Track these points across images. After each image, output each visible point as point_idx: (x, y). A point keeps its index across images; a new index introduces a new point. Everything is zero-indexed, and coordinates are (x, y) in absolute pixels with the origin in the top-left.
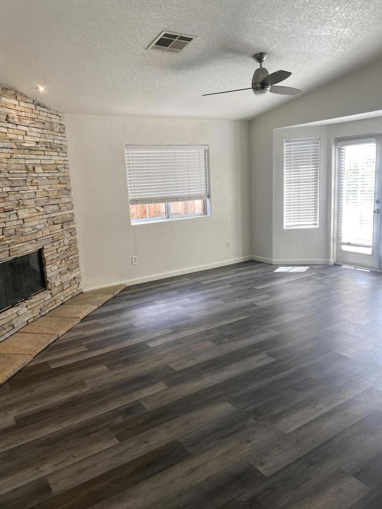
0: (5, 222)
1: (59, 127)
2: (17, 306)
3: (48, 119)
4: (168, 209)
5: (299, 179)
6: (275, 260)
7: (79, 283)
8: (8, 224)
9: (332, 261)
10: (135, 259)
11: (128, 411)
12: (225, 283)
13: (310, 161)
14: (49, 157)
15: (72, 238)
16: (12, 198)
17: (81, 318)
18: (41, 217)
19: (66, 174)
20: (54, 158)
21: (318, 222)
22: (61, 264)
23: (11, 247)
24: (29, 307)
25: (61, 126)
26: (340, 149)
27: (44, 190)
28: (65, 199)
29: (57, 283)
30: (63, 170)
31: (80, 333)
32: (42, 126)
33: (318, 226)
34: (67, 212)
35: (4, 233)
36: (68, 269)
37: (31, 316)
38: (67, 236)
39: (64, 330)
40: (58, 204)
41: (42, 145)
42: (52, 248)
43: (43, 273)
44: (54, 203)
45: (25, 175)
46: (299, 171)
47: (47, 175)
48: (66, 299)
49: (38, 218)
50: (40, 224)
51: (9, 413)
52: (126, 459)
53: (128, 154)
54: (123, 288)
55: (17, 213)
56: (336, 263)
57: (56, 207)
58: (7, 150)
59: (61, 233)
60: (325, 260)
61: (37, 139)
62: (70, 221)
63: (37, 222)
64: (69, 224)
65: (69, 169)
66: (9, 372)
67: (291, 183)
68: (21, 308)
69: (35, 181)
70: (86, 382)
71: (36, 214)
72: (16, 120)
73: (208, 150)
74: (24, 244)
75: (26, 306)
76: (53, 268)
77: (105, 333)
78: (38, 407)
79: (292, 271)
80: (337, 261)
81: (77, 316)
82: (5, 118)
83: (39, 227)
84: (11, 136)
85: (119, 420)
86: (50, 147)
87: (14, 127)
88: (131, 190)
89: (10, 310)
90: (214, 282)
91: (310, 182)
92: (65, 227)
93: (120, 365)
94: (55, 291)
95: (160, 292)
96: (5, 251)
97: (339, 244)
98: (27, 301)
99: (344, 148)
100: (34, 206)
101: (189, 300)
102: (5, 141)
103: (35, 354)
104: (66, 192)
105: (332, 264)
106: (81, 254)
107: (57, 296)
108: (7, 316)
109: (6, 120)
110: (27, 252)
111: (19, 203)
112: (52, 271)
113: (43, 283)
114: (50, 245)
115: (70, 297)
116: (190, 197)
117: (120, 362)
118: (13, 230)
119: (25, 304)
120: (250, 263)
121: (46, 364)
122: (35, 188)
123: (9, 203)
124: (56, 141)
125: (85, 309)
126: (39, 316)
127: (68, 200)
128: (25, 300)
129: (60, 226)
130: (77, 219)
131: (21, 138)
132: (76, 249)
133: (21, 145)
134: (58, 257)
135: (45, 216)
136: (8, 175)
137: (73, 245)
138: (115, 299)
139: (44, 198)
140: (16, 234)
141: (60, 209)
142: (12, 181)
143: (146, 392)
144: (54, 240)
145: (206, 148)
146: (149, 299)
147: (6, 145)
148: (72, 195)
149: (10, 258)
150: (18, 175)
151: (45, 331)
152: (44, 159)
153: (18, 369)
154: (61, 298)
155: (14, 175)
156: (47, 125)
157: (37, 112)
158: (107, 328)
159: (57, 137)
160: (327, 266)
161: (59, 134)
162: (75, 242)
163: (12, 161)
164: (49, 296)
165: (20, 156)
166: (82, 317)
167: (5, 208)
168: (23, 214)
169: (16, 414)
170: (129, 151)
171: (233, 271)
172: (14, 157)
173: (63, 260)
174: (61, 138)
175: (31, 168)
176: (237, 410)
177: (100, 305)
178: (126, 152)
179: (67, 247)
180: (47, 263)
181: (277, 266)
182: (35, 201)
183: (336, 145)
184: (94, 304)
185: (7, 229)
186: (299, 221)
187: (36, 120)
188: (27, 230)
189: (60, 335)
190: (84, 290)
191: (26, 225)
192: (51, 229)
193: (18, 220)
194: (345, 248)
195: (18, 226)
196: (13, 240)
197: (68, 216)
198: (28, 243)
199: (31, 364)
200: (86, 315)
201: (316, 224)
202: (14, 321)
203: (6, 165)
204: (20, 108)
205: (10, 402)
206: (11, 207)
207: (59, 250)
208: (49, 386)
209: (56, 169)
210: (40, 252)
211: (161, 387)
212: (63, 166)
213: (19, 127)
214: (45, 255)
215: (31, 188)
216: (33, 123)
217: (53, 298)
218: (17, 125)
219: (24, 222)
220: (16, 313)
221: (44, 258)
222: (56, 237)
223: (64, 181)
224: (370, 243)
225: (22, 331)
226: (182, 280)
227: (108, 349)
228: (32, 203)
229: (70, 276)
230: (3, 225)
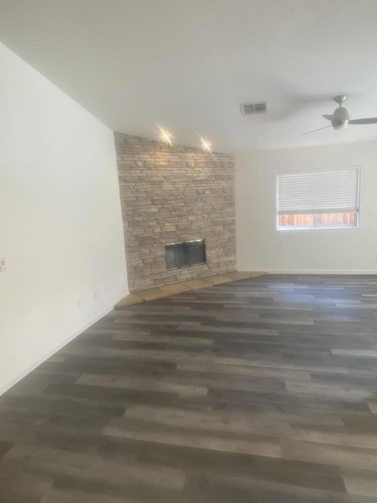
0: (178, 222)
1: (229, 164)
2: (181, 269)
3: (219, 161)
7: (234, 265)
8: (180, 223)
10: (279, 255)
14: (218, 184)
15: (232, 235)
16: (185, 209)
17: (215, 284)
18: (206, 221)
19: (231, 194)
20: (221, 184)
22: (219, 250)
23: (180, 236)
24: (190, 271)
25: (231, 164)
27: (211, 205)
28: (229, 210)
29: (215, 262)
30: (229, 192)
32: (214, 166)
34: (228, 218)
35: (177, 228)
36: (225, 254)
37: (189, 276)
38: (227, 233)
39: (200, 288)
40: (221, 213)
41: (212, 177)
42: (213, 240)
43: (204, 254)
44: (218, 212)
45: (196, 196)
48: (221, 273)
49: (204, 221)
53: (279, 178)
54: (265, 274)
55: (187, 218)
57: (219, 215)
58: (184, 182)
59: (222, 231)
61: (209, 174)
62: (231, 224)
63: (202, 223)
64: (230, 226)
68: (183, 270)
69: (204, 199)
71: (203, 219)
72: (193, 164)
73: (360, 170)
74: (191, 235)
76: (211, 252)
82: (185, 165)
83: (203, 226)
84: (188, 175)
86: (220, 178)
87: (191, 169)
89: (176, 270)
92: (226, 228)
94: (211, 266)
96: (176, 238)
98: (189, 268)
100: (201, 214)
102: (184, 178)
104: (230, 205)
106: (238, 246)
107: (213, 269)
108: (173, 272)
111: (189, 212)
112: (210, 254)
113: (203, 259)
114: (212, 238)
115: (225, 272)
118: (183, 227)
119: (187, 269)
122: (204, 203)
123: (182, 212)
124: (224, 174)
126: (197, 278)
127: (231, 211)
128: (189, 266)
129: (222, 226)
130: (237, 223)
131: (195, 175)
132: (235, 242)
133: (195, 179)
134: (217, 246)
135: (209, 220)
136: (183, 197)
137: (232, 240)
139: (210, 209)
140: (185, 229)
141: (223, 216)
142: (185, 199)
144: (215, 235)
145: (359, 168)
147: (183, 180)
148: (235, 207)
149: (179, 242)
150: (191, 196)
151: (190, 285)
152: (213, 186)
154: (216, 270)
155: (188, 196)
156: (218, 164)
159: (226, 171)
161: (228, 169)
162: (234, 237)
163: (188, 189)
164: (207, 268)
165: (193, 185)
167: (180, 214)
168: (191, 218)
170: (280, 175)
172: (190, 186)
173: (222, 248)
174: (229, 171)
178: (277, 177)
179: (226, 240)
180: (207, 248)
182: (202, 211)
184: (233, 279)
185: (179, 226)
187: (209, 163)
188: (193, 227)
189: (194, 289)
190: (238, 270)
192: (213, 228)
193: (188, 221)
195: (187, 225)
196: (182, 232)
197: (230, 221)
198: (193, 235)
200: (220, 284)
202: (178, 276)
203: (182, 191)
204: (197, 158)
207: (218, 242)
209: (223, 191)
210: (204, 241)
212: (229, 189)
213: (195, 169)
214: (206, 243)
215: (200, 203)
216: (206, 165)
217: (209, 270)
218: (193, 168)
219: (192, 223)
220: (180, 272)
221: (205, 245)
222: (217, 233)
223: (229, 199)
228: (200, 212)
229: (226, 259)
230: (177, 224)
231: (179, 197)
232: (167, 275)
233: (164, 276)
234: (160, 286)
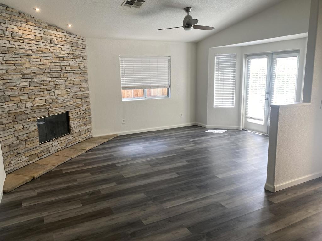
0: (47, 96)
1: (82, 45)
2: (52, 141)
3: (75, 41)
4: (145, 93)
5: (223, 78)
6: (208, 126)
7: (91, 132)
8: (48, 97)
9: (241, 127)
10: (124, 120)
11: (92, 193)
12: (173, 136)
13: (230, 68)
14: (75, 62)
15: (88, 107)
16: (52, 83)
17: (87, 150)
18: (69, 94)
19: (85, 71)
20: (78, 62)
21: (234, 104)
22: (80, 120)
23: (50, 110)
24: (59, 142)
25: (83, 45)
26: (248, 61)
27: (71, 80)
28: (84, 85)
29: (77, 131)
30: (83, 69)
31: (84, 157)
32: (71, 45)
33: (234, 107)
34: (85, 92)
35: (46, 102)
36: (84, 123)
37: (60, 147)
38: (84, 105)
39: (75, 155)
40: (79, 88)
41: (70, 55)
42: (75, 112)
43: (69, 125)
44: (77, 87)
45: (60, 71)
46: (224, 73)
47: (73, 72)
48: (82, 140)
49: (67, 95)
50: (68, 98)
51: (36, 191)
52: (82, 213)
53: (122, 61)
54: (116, 136)
55: (54, 92)
56: (244, 129)
57: (78, 90)
58: (50, 58)
59: (81, 104)
60: (237, 127)
61: (68, 52)
62: (87, 97)
63: (66, 97)
64: (86, 99)
65: (87, 68)
66: (41, 173)
67: (219, 80)
68: (54, 142)
69: (66, 75)
70: (77, 180)
71: (66, 93)
72: (56, 42)
73: (170, 60)
74: (58, 108)
75: (58, 142)
76: (74, 123)
77: (97, 158)
78: (50, 189)
79: (215, 132)
81: (85, 149)
82: (49, 41)
83: (67, 100)
84: (52, 51)
85: (87, 197)
86: (76, 56)
87: (54, 46)
88: (123, 81)
89: (47, 143)
90: (168, 136)
91: (230, 80)
92: (83, 101)
93: (98, 173)
94: (75, 135)
95: (135, 139)
96: (46, 111)
97: (246, 118)
98: (58, 139)
99: (250, 60)
100: (65, 88)
101: (148, 144)
102: (49, 53)
103: (57, 166)
104: (85, 81)
105: (241, 129)
106: (92, 116)
107: (77, 138)
108: (45, 145)
109: (50, 42)
110: (59, 112)
111: (55, 86)
112: (73, 124)
113: (68, 130)
114: (74, 110)
115: (85, 139)
116: (159, 87)
117: (98, 172)
118: (51, 101)
119: (57, 140)
121: (61, 170)
122: (66, 78)
123: (49, 86)
124: (79, 53)
125: (91, 145)
126: (65, 147)
127: (86, 86)
128: (57, 138)
129: (80, 100)
130: (90, 96)
131: (58, 51)
132: (90, 113)
133: (58, 56)
134: (78, 117)
135: (71, 94)
136: (50, 71)
137: (88, 111)
138: (109, 142)
139: (71, 84)
140: (53, 103)
141: (80, 90)
142: (52, 74)
143: (105, 186)
144: (76, 107)
145: (169, 58)
146: (127, 143)
147: (49, 55)
148: (89, 83)
149: (49, 116)
150: (56, 71)
151: (66, 155)
152: (72, 63)
153: (46, 172)
154: (79, 139)
155: (53, 71)
156: (75, 44)
157: (69, 37)
158: (99, 156)
159: (81, 51)
160: (238, 131)
161: (82, 49)
162: (90, 109)
163: (53, 64)
164: (72, 138)
165: (57, 61)
166: (87, 149)
167: (47, 89)
169: (39, 191)
170: (122, 59)
171: (181, 131)
172: (54, 62)
173: (81, 119)
174: (83, 52)
175: (63, 68)
176: (146, 197)
177: (99, 144)
178: (120, 60)
179: (84, 112)
180: (71, 120)
181: (208, 129)
182: (66, 86)
183: (246, 59)
184: (96, 143)
185: (48, 100)
186: (223, 103)
187: (68, 42)
188: (59, 101)
189: (73, 157)
190: (94, 136)
191: (59, 98)
192: (74, 101)
193: (55, 95)
194: (249, 120)
195: (55, 99)
196: (51, 106)
197: (86, 94)
198: (60, 108)
199: (54, 170)
200: (90, 149)
201: (233, 105)
202: (50, 149)
203: (49, 66)
204: (58, 36)
205: (38, 186)
206: (51, 88)
207: (79, 113)
208: (59, 180)
209: (79, 69)
210: (67, 113)
211: (114, 184)
212: (84, 67)
213: (58, 46)
214: (70, 115)
215: (63, 78)
216: (66, 44)
217: (74, 139)
218: (56, 45)
219: (58, 97)
220: (51, 144)
221: (70, 117)
222: (77, 105)
223: (84, 75)
224: (263, 118)
225: (54, 154)
226: (146, 134)
227: (95, 166)
228: (63, 86)
229: (85, 128)
230: (46, 98)
231: (46, 71)
232: (41, 149)
233: (38, 151)
234: (35, 161)
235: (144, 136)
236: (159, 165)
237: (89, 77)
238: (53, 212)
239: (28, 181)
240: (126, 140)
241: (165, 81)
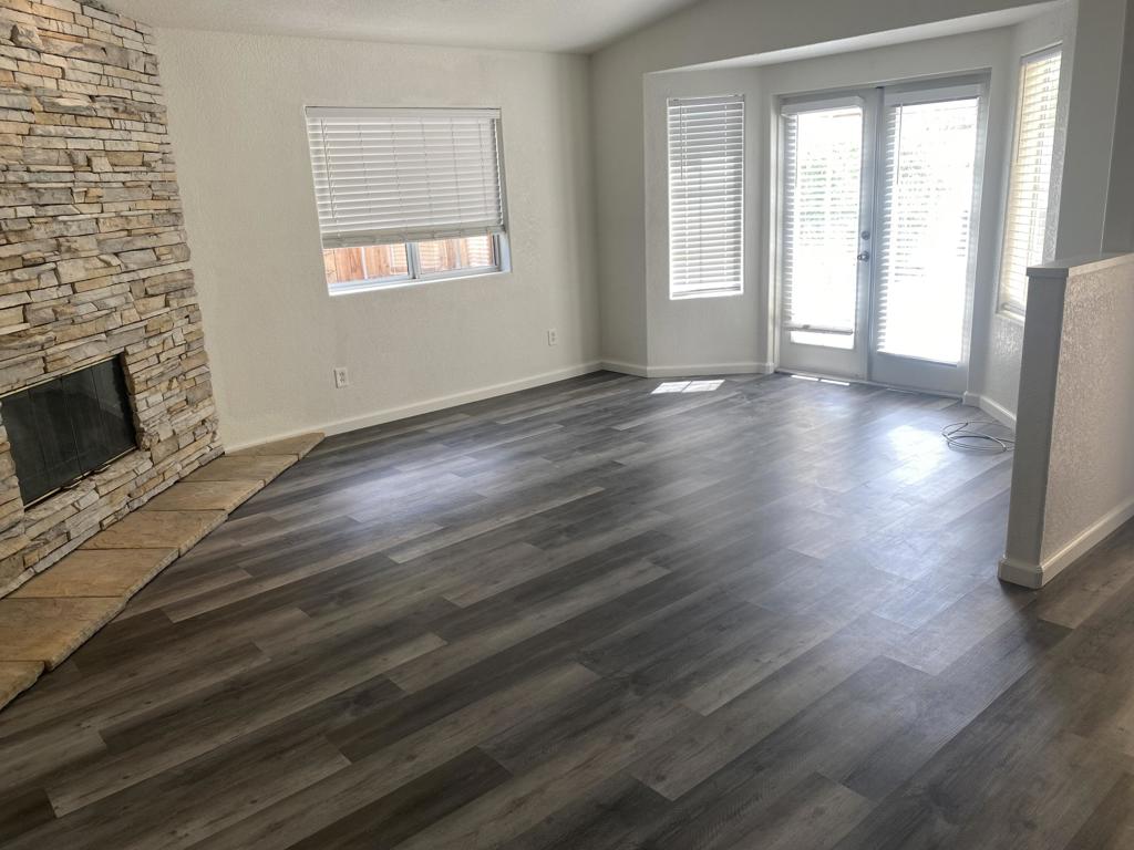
0: (28, 292)
1: (143, 59)
2: (74, 488)
3: (114, 40)
4: (412, 259)
5: (700, 189)
6: (651, 369)
7: (214, 433)
8: (35, 297)
9: (771, 365)
10: (342, 374)
11: (363, 697)
12: (549, 420)
13: (723, 148)
14: (125, 135)
15: (192, 328)
16: (40, 232)
17: (229, 511)
18: (115, 279)
19: (168, 176)
20: (135, 136)
21: (741, 283)
22: (169, 389)
23: (49, 351)
24: (103, 490)
25: (148, 59)
26: (786, 121)
27: (118, 215)
28: (169, 237)
29: (165, 434)
30: (159, 166)
31: (229, 543)
32: (100, 56)
33: (741, 292)
34: (176, 268)
35: (29, 318)
36: (186, 400)
37: (108, 511)
38: (180, 323)
39: (192, 538)
40: (153, 249)
41: (103, 104)
42: (147, 353)
43: (129, 411)
44: (144, 246)
45: (69, 177)
46: (700, 170)
47: (122, 177)
48: (188, 471)
49: (109, 280)
50: (113, 296)
51: (84, 725)
52: (370, 795)
53: (315, 128)
54: (319, 440)
55: (55, 270)
56: (780, 370)
57: (149, 256)
58: (18, 113)
59: (166, 318)
60: (756, 364)
61: (92, 90)
62: (185, 288)
63: (106, 292)
64: (183, 296)
65: (173, 163)
66: (74, 637)
67: (684, 197)
68: (83, 494)
69: (94, 192)
70: (259, 645)
71: (104, 272)
72: (37, 41)
73: (499, 121)
74: (80, 343)
75: (96, 489)
76: (151, 400)
77: (288, 540)
78: (152, 707)
79: (689, 390)
80: (781, 367)
81: (219, 505)
82: (7, 34)
83: (112, 302)
84: (25, 80)
85: (347, 718)
86: (124, 109)
87: (33, 59)
88: (325, 213)
89: (56, 499)
90: (526, 421)
91: (723, 194)
92: (174, 304)
93: (332, 605)
94: (159, 451)
95: (406, 446)
96: (34, 360)
97: (786, 328)
98: (96, 477)
99: (795, 117)
100: (96, 253)
101: (472, 460)
102: (13, 91)
103: (129, 595)
104: (171, 219)
105: (771, 372)
106: (214, 366)
107: (166, 462)
108: (50, 513)
109: (11, 40)
110: (88, 361)
111: (59, 245)
112: (149, 406)
113: (130, 435)
114: (142, 346)
115: (196, 465)
116: (463, 230)
117: (332, 598)
118: (50, 311)
119: (93, 485)
120: (600, 376)
121: (159, 613)
122: (96, 209)
123: (34, 246)
124: (137, 96)
125: (236, 489)
126: (127, 510)
127: (176, 239)
128: (92, 474)
129: (160, 301)
130: (198, 283)
131: (51, 84)
132: (203, 353)
133: (54, 104)
134: (162, 374)
135: (126, 277)
136: (26, 177)
137: (194, 346)
138: (303, 466)
139: (118, 234)
140: (57, 320)
141: (158, 259)
142: (37, 190)
143: (400, 657)
144: (150, 334)
145: (496, 115)
146: (382, 462)
147: (16, 101)
148: (186, 226)
149: (48, 378)
150: (52, 176)
151: (146, 543)
152: (113, 138)
153: (94, 628)
154: (176, 467)
155: (42, 177)
156: (114, 54)
157: (87, 21)
158: (292, 529)
159: (140, 86)
160: (760, 377)
161: (145, 78)
162: (200, 337)
163: (35, 142)
164: (148, 465)
165: (52, 129)
166: (230, 507)
167: (27, 256)
168: (71, 271)
169: (102, 726)
170: (314, 121)
171: (564, 395)
172: (39, 132)
173: (175, 380)
174: (149, 88)
175: (81, 159)
176: (599, 677)
177: (268, 481)
178: (309, 124)
179: (181, 350)
180: (138, 388)
181: (658, 381)
182: (99, 242)
183: (778, 112)
184: (255, 478)
185: (34, 307)
186: (701, 282)
187: (86, 41)
188: (83, 310)
189: (184, 550)
190: (228, 450)
191: (81, 297)
192: (142, 309)
193: (59, 285)
194: (798, 337)
195: (62, 301)
196: (51, 334)
197: (180, 276)
198: (87, 340)
199: (125, 616)
200: (238, 504)
201: (738, 288)
202: (68, 525)
203: (19, 152)
204: (42, 11)
205: (84, 702)
206: (41, 254)
207: (163, 358)
208: (169, 661)
209: (143, 164)
210: (119, 363)
211: (431, 643)
212: (159, 156)
213: (46, 58)
214: (132, 369)
215: (84, 208)
216: (80, 49)
217: (158, 468)
218: (39, 52)
219: (75, 292)
220: (73, 505)
221: (130, 376)
222: (154, 326)
223: (165, 194)
224: (851, 326)
225: (88, 545)
226: (452, 418)
227: (301, 574)
228: (88, 245)
229: (191, 417)
230: (25, 298)
231: (11, 177)
232: (34, 531)
233: (24, 541)
234: (15, 586)
235: (435, 429)
236: (563, 538)
237: (187, 201)
238: (226, 816)
239: (27, 685)
240: (368, 451)
241: (486, 208)
